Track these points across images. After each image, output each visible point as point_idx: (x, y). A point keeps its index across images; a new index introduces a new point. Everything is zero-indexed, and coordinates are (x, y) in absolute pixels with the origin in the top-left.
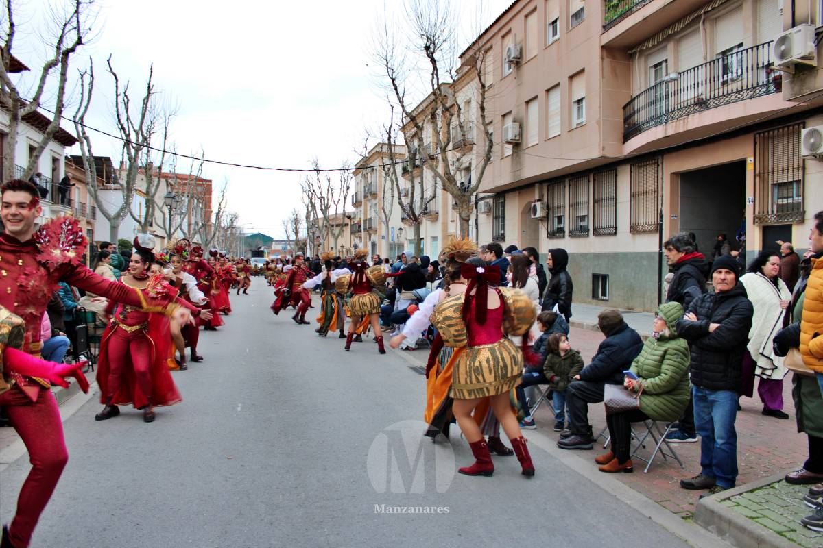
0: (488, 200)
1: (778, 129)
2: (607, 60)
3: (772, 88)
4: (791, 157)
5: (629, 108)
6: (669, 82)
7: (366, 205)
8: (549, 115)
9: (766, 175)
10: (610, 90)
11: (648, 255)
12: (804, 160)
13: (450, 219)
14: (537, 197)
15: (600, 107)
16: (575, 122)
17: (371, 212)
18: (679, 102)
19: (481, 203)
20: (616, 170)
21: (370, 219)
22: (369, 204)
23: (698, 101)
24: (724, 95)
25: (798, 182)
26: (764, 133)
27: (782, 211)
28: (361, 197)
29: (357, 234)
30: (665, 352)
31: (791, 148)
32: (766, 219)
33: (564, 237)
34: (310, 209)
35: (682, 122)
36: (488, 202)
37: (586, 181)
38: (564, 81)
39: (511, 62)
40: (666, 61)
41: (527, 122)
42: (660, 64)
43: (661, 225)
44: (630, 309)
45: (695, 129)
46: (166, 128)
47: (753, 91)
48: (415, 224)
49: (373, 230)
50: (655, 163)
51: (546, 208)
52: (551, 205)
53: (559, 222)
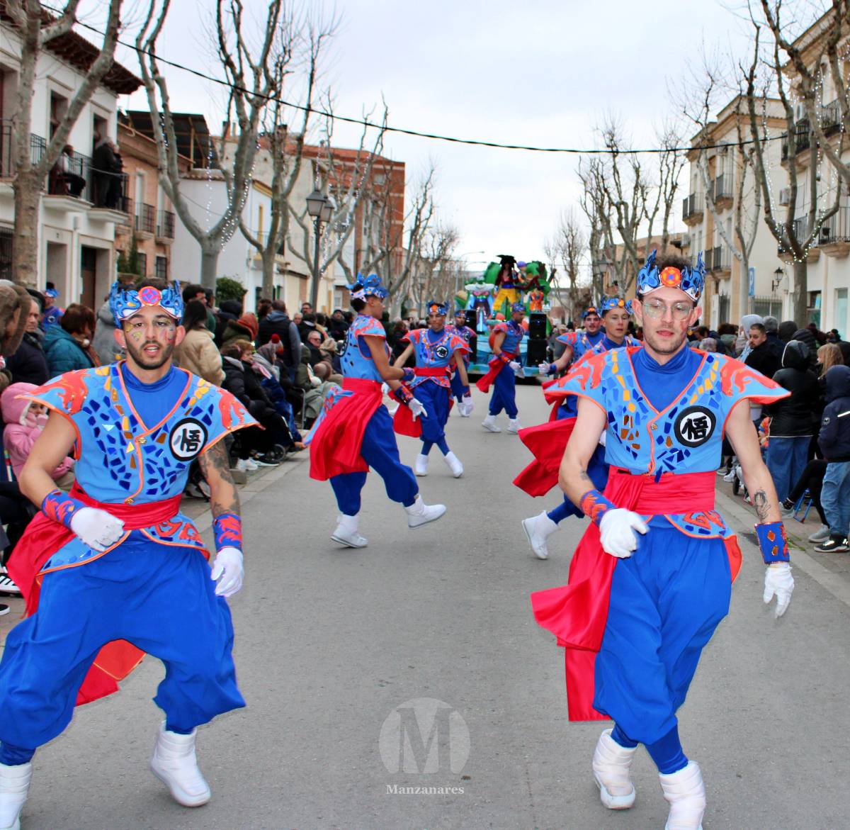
7: (711, 221)
22: (716, 218)
28: (702, 205)
34: (599, 226)
46: (313, 61)
48: (797, 262)
49: (721, 271)
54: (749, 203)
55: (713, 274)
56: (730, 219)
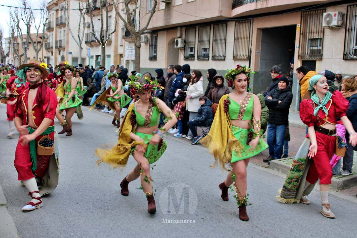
0: (146, 35)
1: (313, 11)
7: (56, 31)
9: (306, 34)
12: (324, 29)
13: (119, 44)
14: (179, 35)
17: (60, 37)
19: (143, 36)
20: (227, 24)
21: (61, 41)
22: (59, 30)
25: (321, 39)
26: (306, 12)
27: (312, 53)
28: (54, 25)
29: (49, 50)
31: (318, 21)
32: (304, 57)
33: (194, 60)
35: (265, 2)
36: (146, 36)
37: (209, 28)
43: (250, 56)
45: (272, 7)
48: (102, 47)
49: (62, 48)
50: (249, 22)
51: (184, 42)
52: (187, 41)
53: (191, 51)
54: (82, 27)
55: (58, 48)
56: (65, 31)
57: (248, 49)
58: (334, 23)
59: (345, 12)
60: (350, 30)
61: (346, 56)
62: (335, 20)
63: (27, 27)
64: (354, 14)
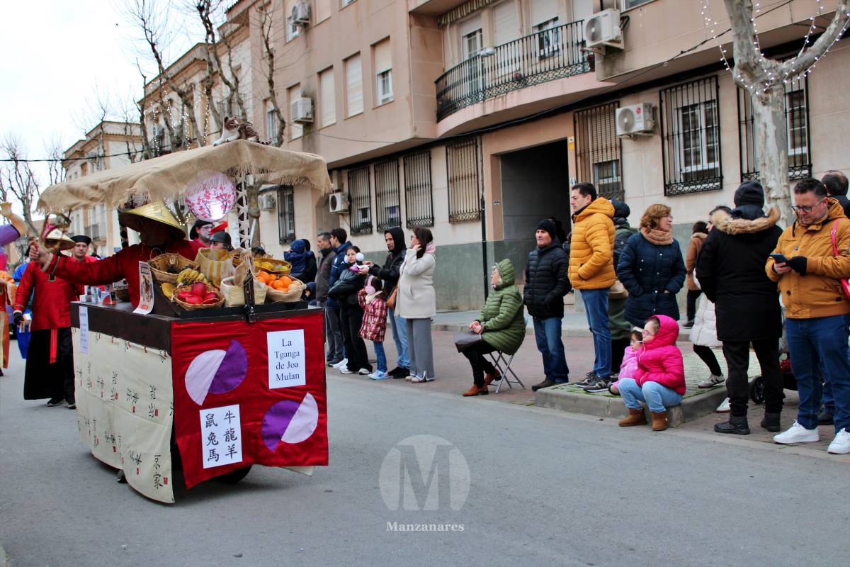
0: (270, 193)
1: (596, 108)
2: (416, 28)
3: (587, 67)
4: (608, 137)
5: (442, 82)
6: (485, 56)
8: (348, 89)
9: (587, 154)
10: (419, 61)
11: (471, 247)
12: (620, 139)
14: (336, 188)
15: (410, 82)
16: (381, 97)
17: (95, 216)
18: (497, 77)
19: (263, 197)
20: (430, 152)
21: (95, 226)
23: (516, 78)
24: (541, 73)
25: (617, 161)
26: (582, 111)
27: (604, 191)
30: (502, 298)
31: (608, 125)
33: (371, 232)
35: (500, 100)
36: (270, 196)
37: (395, 167)
38: (366, 50)
39: (297, 23)
40: (480, 30)
41: (320, 95)
42: (474, 33)
43: (483, 212)
44: (454, 309)
45: (514, 108)
47: (570, 69)
50: (473, 144)
51: (347, 199)
52: (353, 196)
53: (365, 216)
57: (477, 199)
58: (639, 125)
59: (656, 103)
60: (671, 138)
61: (669, 188)
62: (639, 120)
63: (24, 204)
64: (674, 106)
